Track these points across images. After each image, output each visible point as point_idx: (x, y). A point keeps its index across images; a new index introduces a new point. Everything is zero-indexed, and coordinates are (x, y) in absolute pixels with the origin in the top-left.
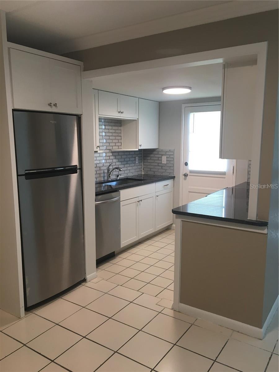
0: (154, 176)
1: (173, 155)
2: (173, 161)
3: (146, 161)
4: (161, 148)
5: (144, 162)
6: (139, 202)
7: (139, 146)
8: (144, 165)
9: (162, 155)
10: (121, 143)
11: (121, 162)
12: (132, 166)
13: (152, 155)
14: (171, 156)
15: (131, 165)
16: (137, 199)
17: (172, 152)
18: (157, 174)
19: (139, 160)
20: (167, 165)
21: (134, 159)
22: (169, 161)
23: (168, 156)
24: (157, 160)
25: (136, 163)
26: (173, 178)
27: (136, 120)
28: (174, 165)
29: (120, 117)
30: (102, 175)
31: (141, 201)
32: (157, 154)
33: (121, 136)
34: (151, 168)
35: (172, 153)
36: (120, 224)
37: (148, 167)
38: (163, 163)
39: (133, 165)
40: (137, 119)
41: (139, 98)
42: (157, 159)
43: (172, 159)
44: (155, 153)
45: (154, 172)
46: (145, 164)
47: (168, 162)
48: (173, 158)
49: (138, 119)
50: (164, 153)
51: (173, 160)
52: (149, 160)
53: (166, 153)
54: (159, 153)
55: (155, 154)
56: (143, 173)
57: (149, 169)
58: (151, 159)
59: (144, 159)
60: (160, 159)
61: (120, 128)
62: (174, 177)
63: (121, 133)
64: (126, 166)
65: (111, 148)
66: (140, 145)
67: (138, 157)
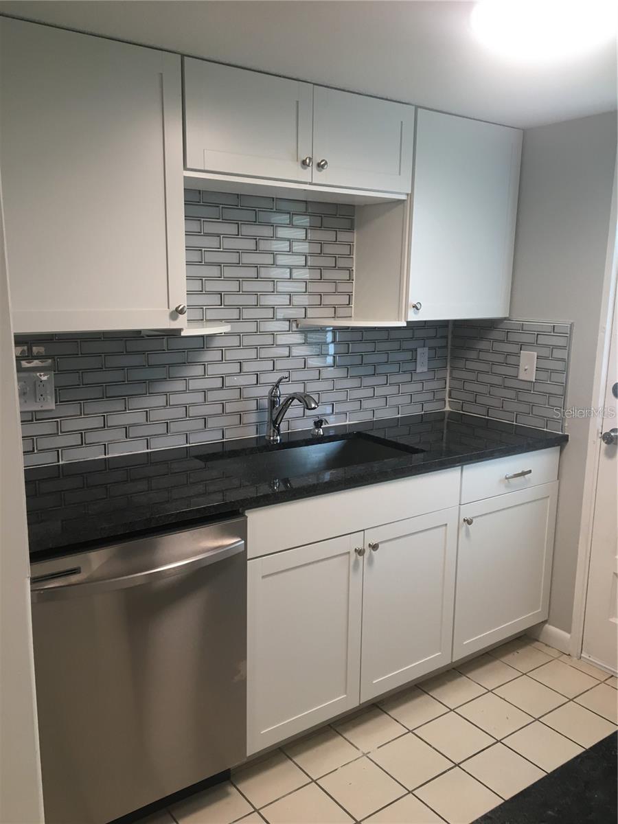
0: (488, 425)
1: (563, 348)
2: (561, 372)
3: (461, 364)
4: (519, 317)
5: (453, 368)
6: (360, 552)
7: (411, 312)
8: (453, 378)
9: (522, 346)
10: (350, 297)
11: (346, 366)
12: (398, 384)
13: (483, 345)
14: (558, 354)
15: (393, 379)
16: (357, 542)
17: (563, 335)
18: (496, 416)
19: (430, 359)
20: (539, 387)
21: (408, 356)
22: (546, 370)
23: (545, 352)
24: (500, 364)
25: (418, 371)
26: (560, 441)
27: (404, 201)
28: (565, 388)
29: (311, 184)
30: (253, 418)
31: (375, 547)
32: (502, 341)
33: (350, 270)
34: (477, 394)
35: (561, 342)
36: (243, 656)
37: (468, 386)
38: (522, 376)
39: (407, 377)
40: (403, 197)
41: (417, 107)
42: (500, 358)
43: (559, 366)
44: (495, 334)
45: (488, 408)
46: (457, 374)
47: (543, 376)
48: (563, 360)
49: (411, 196)
50: (531, 339)
51: (566, 371)
52: (472, 360)
53: (535, 339)
54: (512, 337)
55: (496, 340)
56: (448, 408)
57: (470, 397)
58: (478, 360)
59: (454, 358)
60: (511, 360)
61: (343, 236)
62: (565, 439)
63: (349, 256)
64: (369, 381)
65: (299, 313)
66: (415, 307)
67: (426, 349)
